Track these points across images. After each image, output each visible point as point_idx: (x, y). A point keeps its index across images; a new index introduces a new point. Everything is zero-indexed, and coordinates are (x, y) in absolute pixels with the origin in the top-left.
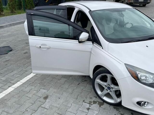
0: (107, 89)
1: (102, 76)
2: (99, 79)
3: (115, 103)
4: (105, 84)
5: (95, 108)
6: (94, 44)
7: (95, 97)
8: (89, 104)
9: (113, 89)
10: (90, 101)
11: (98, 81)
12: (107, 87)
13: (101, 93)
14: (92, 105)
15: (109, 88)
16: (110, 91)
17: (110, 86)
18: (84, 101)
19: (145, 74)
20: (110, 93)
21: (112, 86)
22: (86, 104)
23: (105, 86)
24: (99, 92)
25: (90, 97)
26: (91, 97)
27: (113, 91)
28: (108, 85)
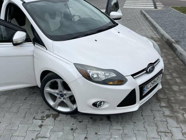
0: (59, 97)
1: (51, 83)
2: (49, 87)
3: (72, 110)
4: (57, 91)
5: (49, 122)
6: (35, 45)
7: (48, 110)
8: (42, 120)
9: (66, 95)
10: (42, 116)
11: (47, 89)
12: (59, 94)
13: (54, 103)
14: (45, 120)
15: (62, 95)
16: (64, 98)
17: (62, 92)
18: (34, 118)
19: (96, 72)
20: (64, 101)
21: (65, 92)
22: (38, 120)
23: (57, 94)
24: (52, 103)
25: (41, 111)
26: (43, 111)
27: (67, 97)
28: (60, 91)
